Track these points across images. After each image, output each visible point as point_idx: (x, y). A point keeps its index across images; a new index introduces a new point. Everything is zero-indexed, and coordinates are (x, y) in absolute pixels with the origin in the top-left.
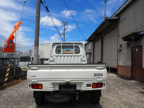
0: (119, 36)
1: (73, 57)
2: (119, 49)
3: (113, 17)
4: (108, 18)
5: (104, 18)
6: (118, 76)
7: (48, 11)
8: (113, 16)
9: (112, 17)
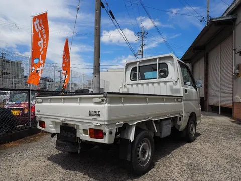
0: (235, 50)
1: (156, 85)
2: (235, 74)
3: (225, 17)
4: (213, 19)
5: (206, 20)
6: (234, 120)
7: (114, 18)
8: (225, 15)
9: (222, 16)
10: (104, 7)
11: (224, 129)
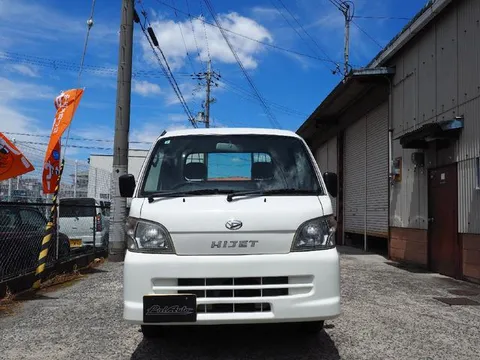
0: (392, 131)
2: (392, 174)
3: (373, 69)
4: (355, 71)
5: (344, 72)
6: (390, 261)
8: (374, 65)
9: (368, 68)
10: (138, 20)
11: (375, 278)
